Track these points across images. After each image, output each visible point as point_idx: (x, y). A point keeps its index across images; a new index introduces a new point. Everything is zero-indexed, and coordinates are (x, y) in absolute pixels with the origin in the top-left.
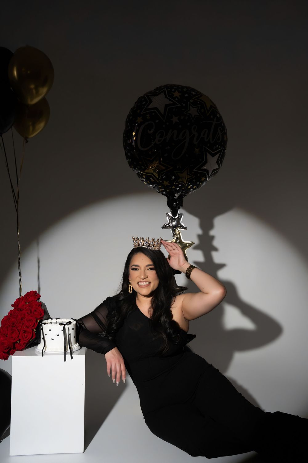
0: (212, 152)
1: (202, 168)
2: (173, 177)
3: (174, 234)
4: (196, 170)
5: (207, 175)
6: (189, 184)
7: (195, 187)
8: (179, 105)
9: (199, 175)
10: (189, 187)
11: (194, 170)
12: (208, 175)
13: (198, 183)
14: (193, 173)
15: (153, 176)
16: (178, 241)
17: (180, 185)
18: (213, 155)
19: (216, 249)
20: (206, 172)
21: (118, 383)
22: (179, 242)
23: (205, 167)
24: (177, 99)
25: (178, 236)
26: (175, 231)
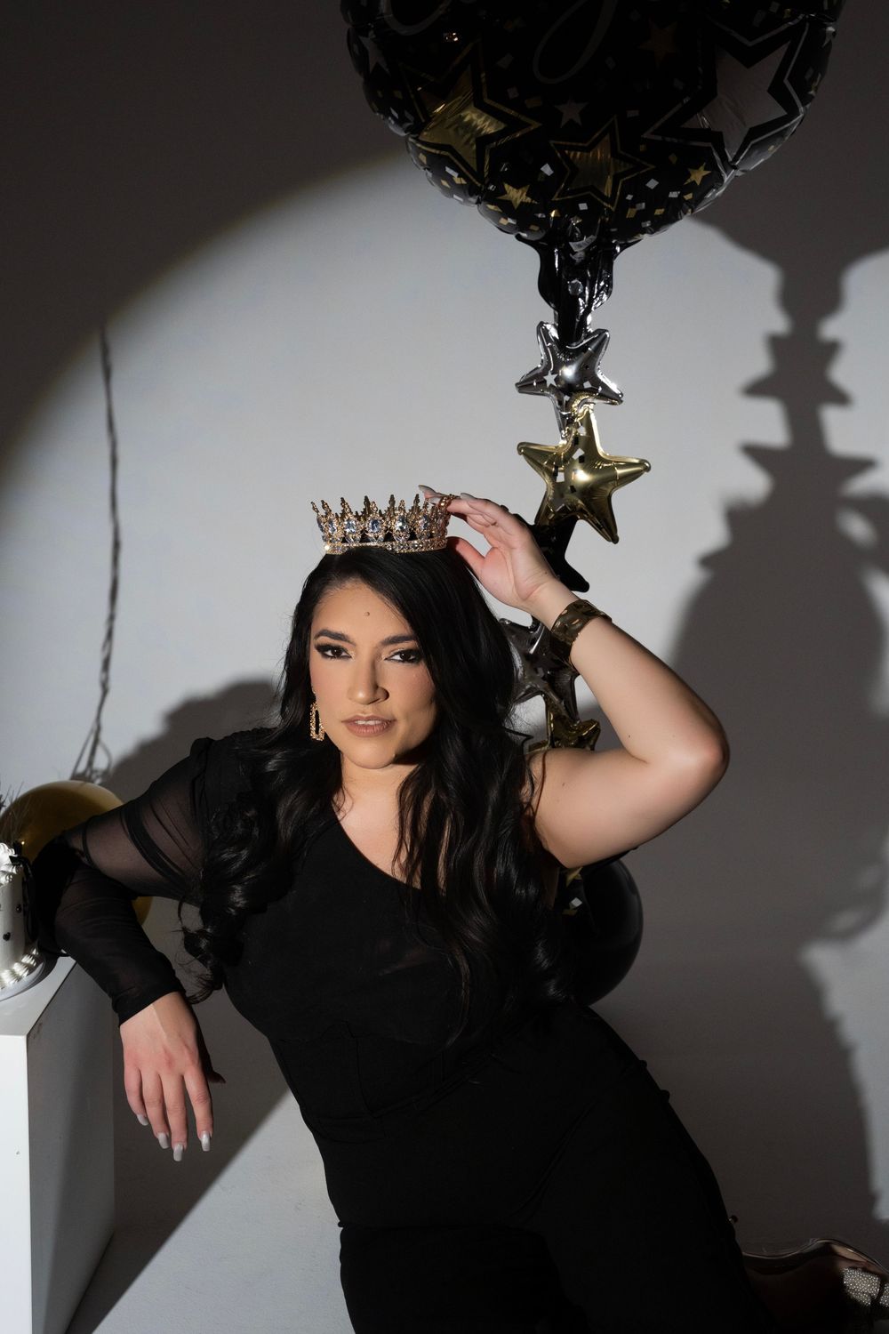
0: (746, 42)
1: (687, 125)
2: (547, 170)
3: (567, 421)
4: (654, 133)
5: (717, 158)
6: (629, 197)
7: (659, 212)
9: (673, 159)
10: (631, 213)
11: (645, 136)
12: (724, 158)
13: (674, 195)
14: (642, 148)
15: (456, 161)
16: (579, 453)
17: (583, 206)
18: (750, 58)
19: (840, 398)
20: (710, 145)
21: (178, 1148)
22: (581, 459)
23: (704, 121)
25: (582, 432)
26: (568, 406)
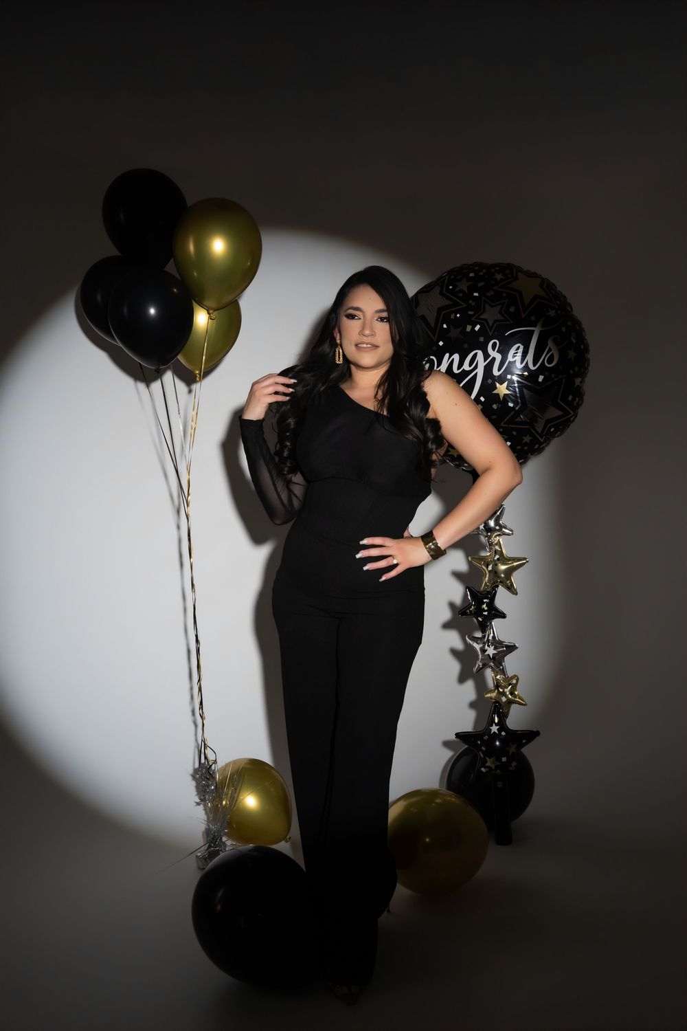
0: (537, 387)
1: (517, 420)
3: (490, 544)
4: (505, 424)
8: (465, 305)
16: (497, 557)
20: (529, 427)
24: (461, 295)
25: (497, 548)
26: (490, 537)
